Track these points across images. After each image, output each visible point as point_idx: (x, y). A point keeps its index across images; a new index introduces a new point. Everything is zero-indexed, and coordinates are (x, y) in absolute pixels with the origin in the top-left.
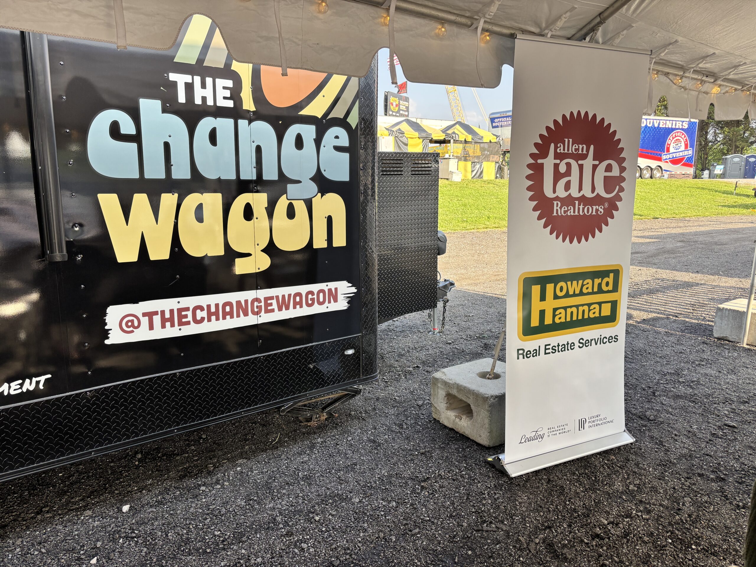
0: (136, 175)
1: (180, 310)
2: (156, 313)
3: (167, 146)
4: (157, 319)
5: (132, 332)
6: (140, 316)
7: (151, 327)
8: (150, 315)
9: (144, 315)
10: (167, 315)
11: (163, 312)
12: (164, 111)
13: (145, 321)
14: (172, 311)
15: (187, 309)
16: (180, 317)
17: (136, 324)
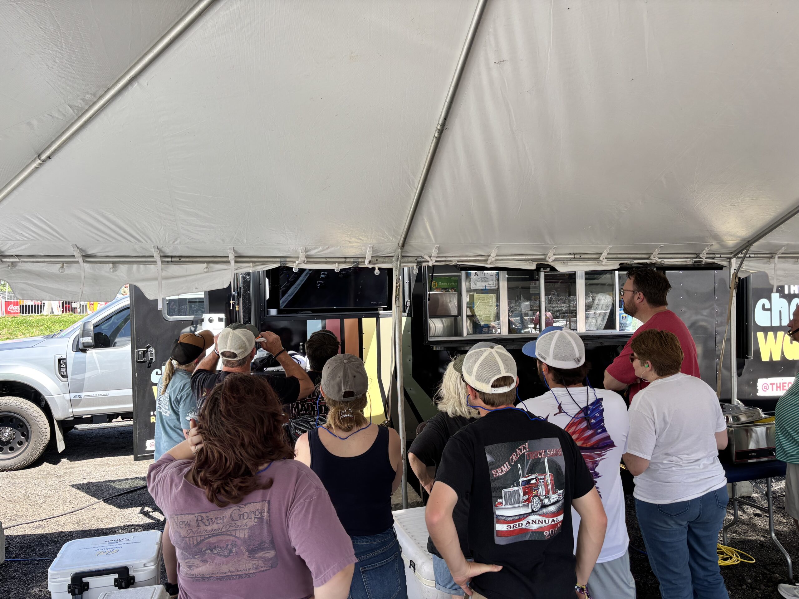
0: (769, 325)
1: (783, 383)
2: (774, 384)
3: (780, 312)
4: (775, 386)
5: (766, 391)
6: (769, 384)
7: (773, 390)
8: (772, 384)
9: (771, 384)
10: (778, 385)
11: (777, 384)
12: (781, 297)
13: (770, 386)
14: (780, 384)
15: (785, 383)
16: (784, 386)
17: (767, 388)
